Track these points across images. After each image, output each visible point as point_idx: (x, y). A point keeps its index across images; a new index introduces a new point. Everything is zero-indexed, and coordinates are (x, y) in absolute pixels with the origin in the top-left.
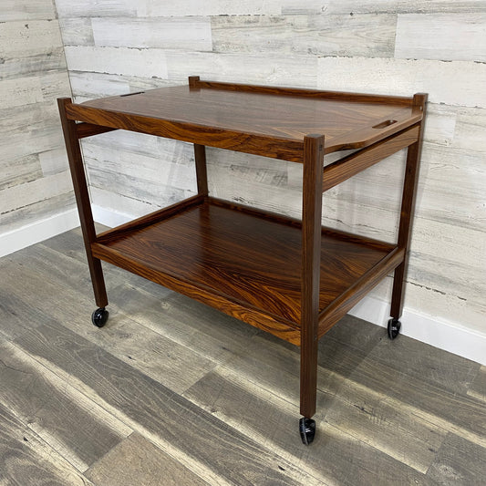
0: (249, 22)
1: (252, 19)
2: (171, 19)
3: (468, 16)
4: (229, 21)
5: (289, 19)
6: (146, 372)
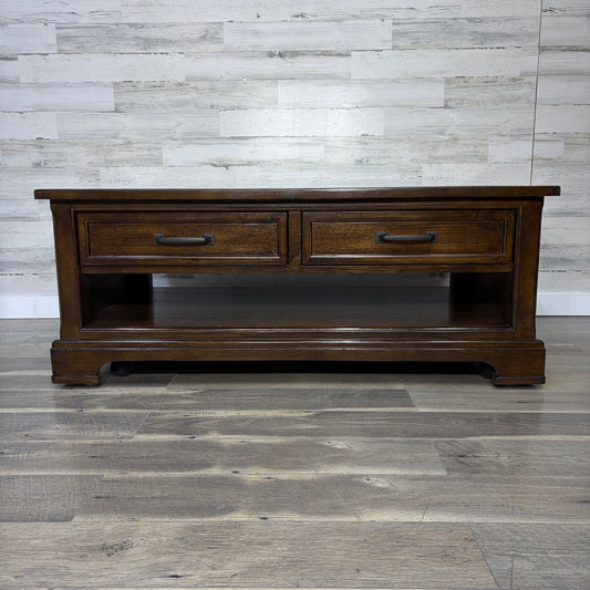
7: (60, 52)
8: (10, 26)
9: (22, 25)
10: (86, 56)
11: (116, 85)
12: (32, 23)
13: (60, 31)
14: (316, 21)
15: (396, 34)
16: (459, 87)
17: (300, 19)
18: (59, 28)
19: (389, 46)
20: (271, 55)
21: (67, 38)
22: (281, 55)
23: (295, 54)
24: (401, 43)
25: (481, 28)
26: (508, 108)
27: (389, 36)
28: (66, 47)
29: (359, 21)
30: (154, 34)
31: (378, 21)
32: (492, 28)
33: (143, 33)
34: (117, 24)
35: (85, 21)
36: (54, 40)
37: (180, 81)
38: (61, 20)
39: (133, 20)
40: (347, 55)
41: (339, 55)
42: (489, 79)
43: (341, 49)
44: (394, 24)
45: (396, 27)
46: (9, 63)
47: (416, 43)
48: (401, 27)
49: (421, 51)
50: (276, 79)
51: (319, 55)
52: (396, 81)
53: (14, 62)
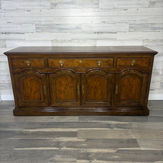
0: (63, 41)
1: (63, 40)
2: (38, 41)
3: (109, 40)
4: (57, 41)
5: (73, 41)
6: (66, 121)
7: (37, 32)
8: (22, 24)
9: (26, 24)
10: (44, 33)
11: (52, 41)
12: (28, 24)
13: (37, 26)
14: (108, 24)
15: (130, 27)
16: (146, 42)
17: (103, 23)
18: (36, 25)
19: (128, 31)
20: (95, 33)
21: (38, 28)
22: (98, 33)
23: (102, 33)
24: (131, 30)
25: (154, 26)
26: (159, 48)
27: (128, 28)
28: (38, 30)
29: (120, 24)
30: (63, 27)
31: (125, 24)
32: (157, 26)
33: (59, 27)
34: (52, 24)
35: (43, 23)
36: (35, 29)
37: (70, 40)
38: (37, 23)
39: (57, 23)
40: (116, 33)
41: (114, 33)
42: (155, 40)
43: (115, 31)
44: (130, 25)
45: (130, 26)
46: (22, 35)
47: (135, 30)
48: (131, 26)
49: (136, 32)
50: (96, 39)
51: (108, 33)
52: (129, 40)
53: (24, 34)
